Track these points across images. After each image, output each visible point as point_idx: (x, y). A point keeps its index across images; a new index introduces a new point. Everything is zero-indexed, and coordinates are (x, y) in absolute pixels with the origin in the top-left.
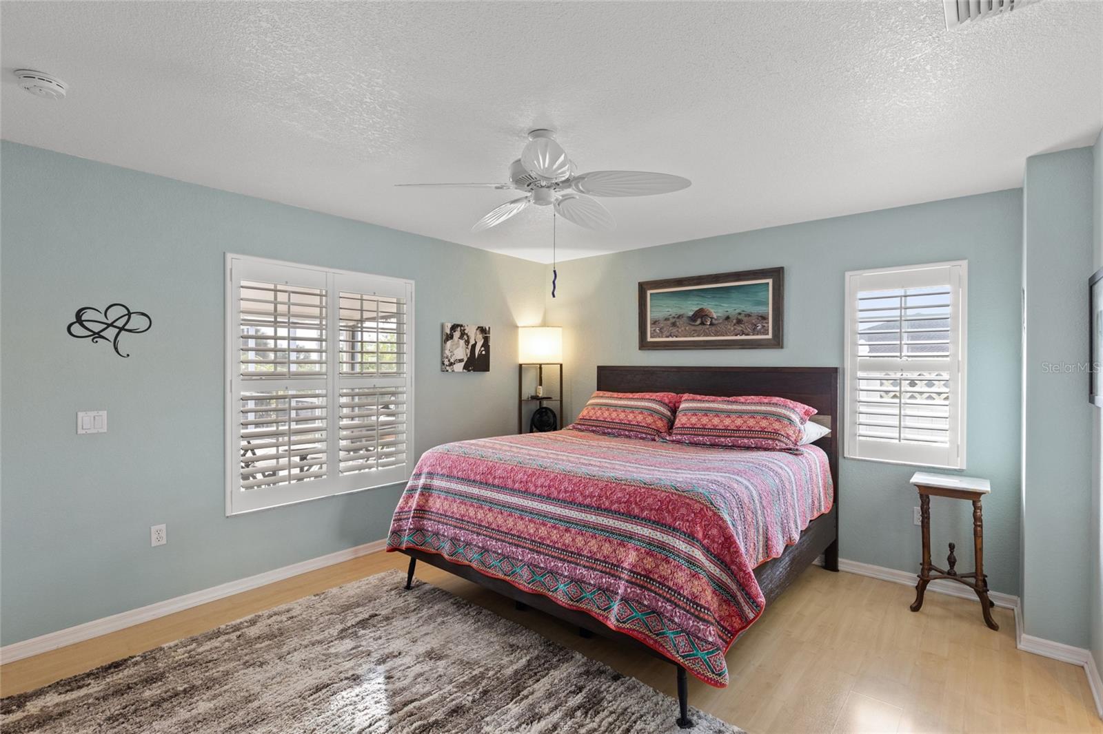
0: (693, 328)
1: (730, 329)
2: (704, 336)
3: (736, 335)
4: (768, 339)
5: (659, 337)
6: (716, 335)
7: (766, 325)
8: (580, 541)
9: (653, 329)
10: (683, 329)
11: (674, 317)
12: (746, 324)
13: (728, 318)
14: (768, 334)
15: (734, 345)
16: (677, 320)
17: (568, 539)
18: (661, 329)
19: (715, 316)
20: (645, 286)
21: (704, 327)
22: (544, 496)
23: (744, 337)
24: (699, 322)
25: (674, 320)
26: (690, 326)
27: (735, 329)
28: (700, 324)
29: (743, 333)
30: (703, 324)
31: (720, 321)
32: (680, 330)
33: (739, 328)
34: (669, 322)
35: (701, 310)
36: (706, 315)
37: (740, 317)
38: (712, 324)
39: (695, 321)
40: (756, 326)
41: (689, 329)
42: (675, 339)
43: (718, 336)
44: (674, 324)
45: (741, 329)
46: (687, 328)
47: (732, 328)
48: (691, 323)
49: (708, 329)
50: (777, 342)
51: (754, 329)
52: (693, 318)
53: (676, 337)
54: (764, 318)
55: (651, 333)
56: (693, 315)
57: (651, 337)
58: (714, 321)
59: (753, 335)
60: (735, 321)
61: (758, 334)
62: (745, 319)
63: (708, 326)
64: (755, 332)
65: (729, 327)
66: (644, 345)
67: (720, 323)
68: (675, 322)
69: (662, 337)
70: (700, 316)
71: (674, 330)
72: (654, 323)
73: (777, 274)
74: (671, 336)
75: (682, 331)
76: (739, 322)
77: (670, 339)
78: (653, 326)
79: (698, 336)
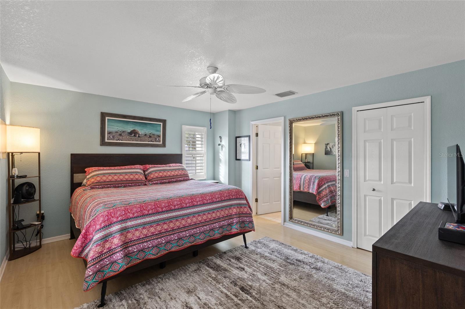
0: (130, 137)
1: (146, 139)
2: (135, 141)
3: (149, 142)
4: (160, 144)
5: (112, 140)
6: (140, 141)
7: (160, 139)
8: (218, 214)
9: (108, 136)
10: (125, 137)
11: (121, 132)
12: (153, 138)
13: (146, 135)
14: (160, 142)
15: (149, 146)
16: (122, 133)
17: (214, 215)
18: (113, 137)
19: (140, 134)
20: (104, 115)
21: (135, 137)
22: (202, 205)
23: (152, 143)
24: (133, 135)
25: (120, 133)
26: (129, 136)
27: (148, 139)
28: (133, 136)
29: (151, 141)
30: (135, 136)
31: (143, 136)
32: (124, 138)
33: (150, 139)
34: (118, 134)
35: (134, 130)
36: (137, 133)
37: (150, 135)
38: (139, 136)
39: (131, 134)
40: (156, 139)
41: (128, 137)
42: (121, 141)
43: (142, 141)
44: (120, 135)
45: (151, 139)
46: (127, 137)
47: (147, 139)
48: (130, 135)
49: (137, 138)
50: (164, 145)
51: (156, 140)
52: (130, 133)
53: (122, 141)
54: (159, 136)
55: (107, 138)
56: (130, 132)
57: (107, 140)
58: (140, 135)
59: (155, 142)
60: (148, 136)
61: (157, 142)
62: (152, 136)
63: (137, 137)
64: (156, 141)
65: (146, 138)
66: (103, 143)
67: (142, 137)
68: (121, 134)
69: (114, 140)
70: (134, 133)
71: (121, 138)
72: (109, 133)
73: (164, 122)
74: (119, 140)
75: (125, 138)
76: (150, 137)
77: (118, 141)
78: (109, 134)
79: (133, 141)
